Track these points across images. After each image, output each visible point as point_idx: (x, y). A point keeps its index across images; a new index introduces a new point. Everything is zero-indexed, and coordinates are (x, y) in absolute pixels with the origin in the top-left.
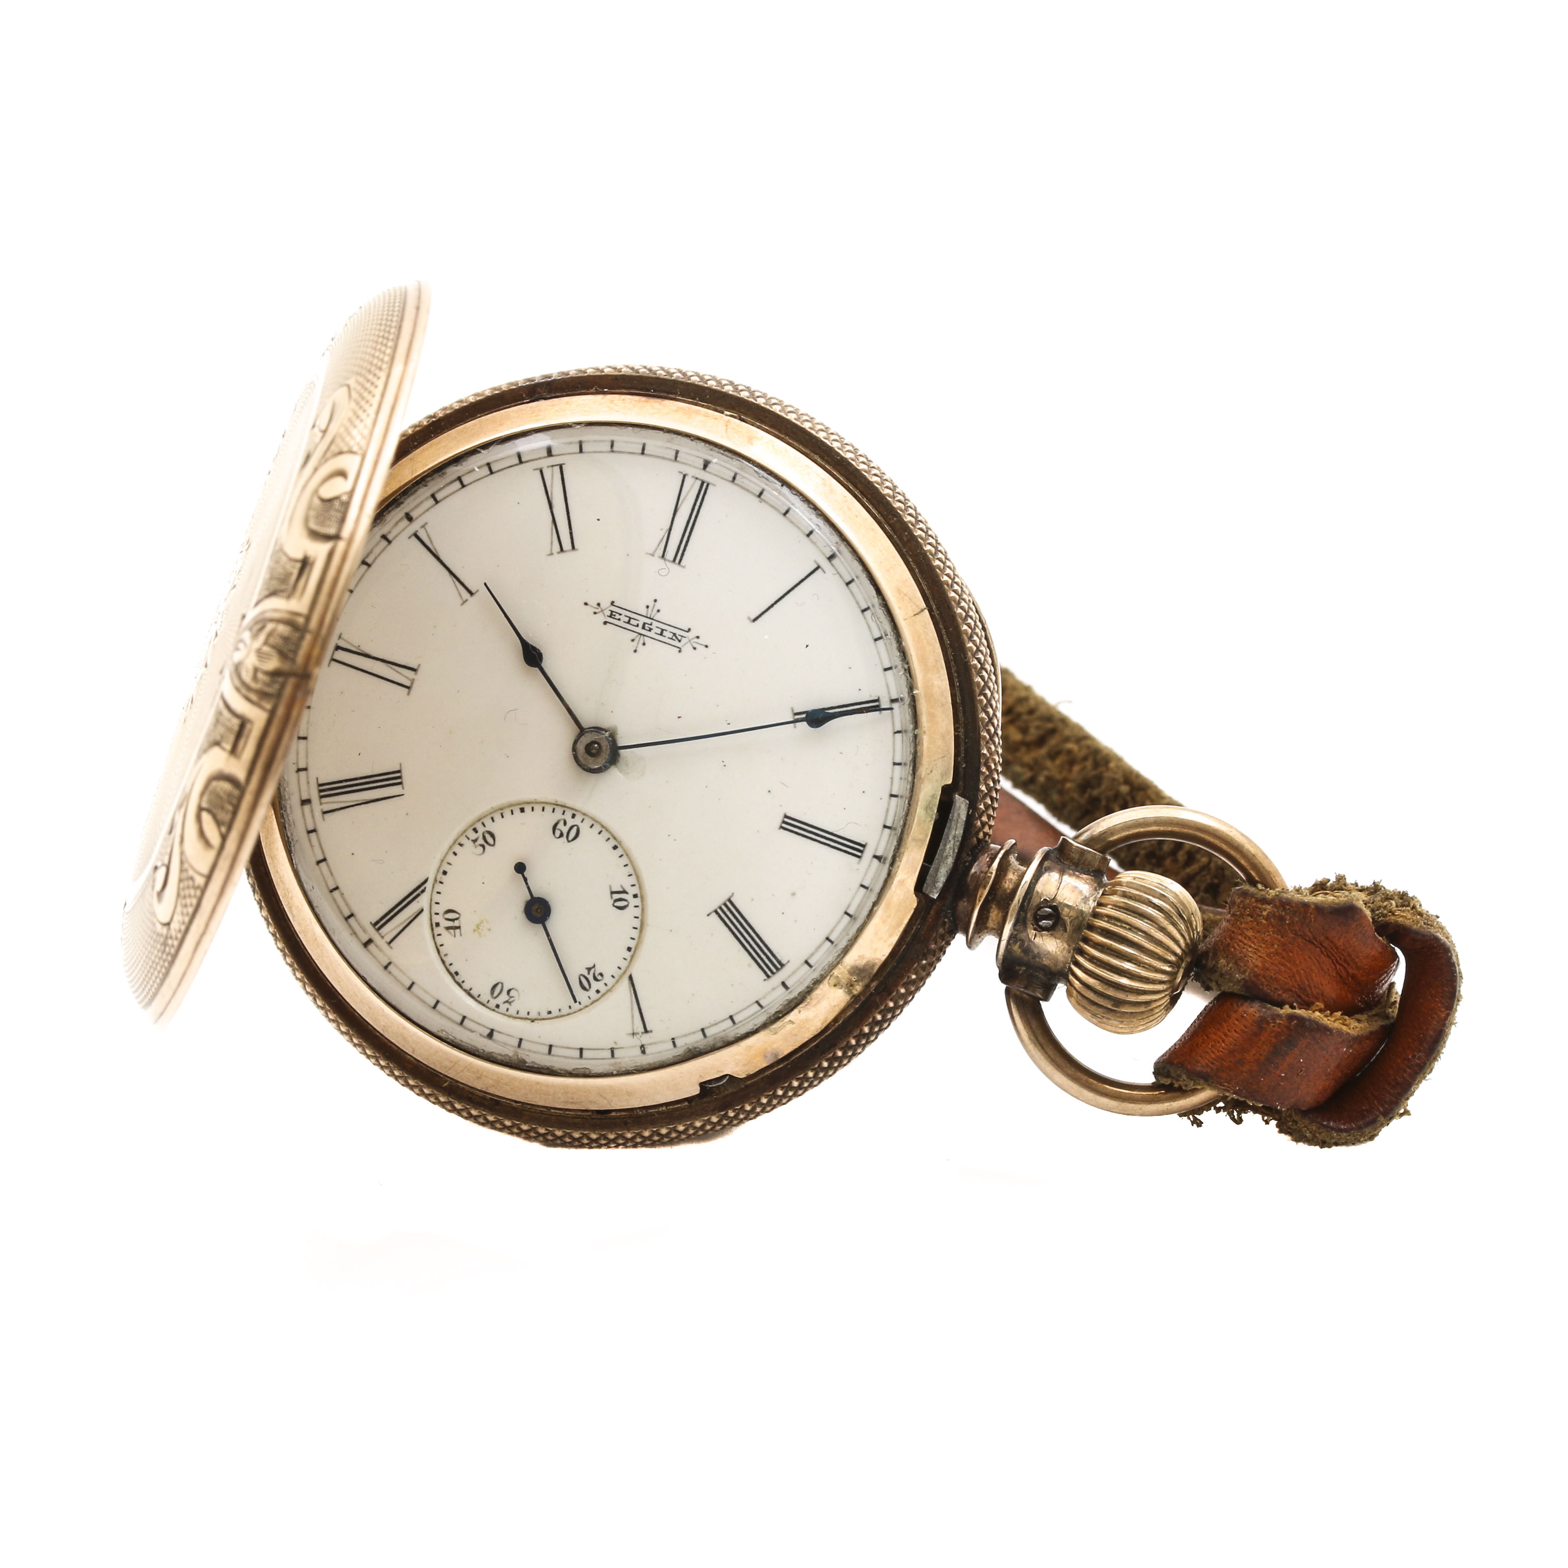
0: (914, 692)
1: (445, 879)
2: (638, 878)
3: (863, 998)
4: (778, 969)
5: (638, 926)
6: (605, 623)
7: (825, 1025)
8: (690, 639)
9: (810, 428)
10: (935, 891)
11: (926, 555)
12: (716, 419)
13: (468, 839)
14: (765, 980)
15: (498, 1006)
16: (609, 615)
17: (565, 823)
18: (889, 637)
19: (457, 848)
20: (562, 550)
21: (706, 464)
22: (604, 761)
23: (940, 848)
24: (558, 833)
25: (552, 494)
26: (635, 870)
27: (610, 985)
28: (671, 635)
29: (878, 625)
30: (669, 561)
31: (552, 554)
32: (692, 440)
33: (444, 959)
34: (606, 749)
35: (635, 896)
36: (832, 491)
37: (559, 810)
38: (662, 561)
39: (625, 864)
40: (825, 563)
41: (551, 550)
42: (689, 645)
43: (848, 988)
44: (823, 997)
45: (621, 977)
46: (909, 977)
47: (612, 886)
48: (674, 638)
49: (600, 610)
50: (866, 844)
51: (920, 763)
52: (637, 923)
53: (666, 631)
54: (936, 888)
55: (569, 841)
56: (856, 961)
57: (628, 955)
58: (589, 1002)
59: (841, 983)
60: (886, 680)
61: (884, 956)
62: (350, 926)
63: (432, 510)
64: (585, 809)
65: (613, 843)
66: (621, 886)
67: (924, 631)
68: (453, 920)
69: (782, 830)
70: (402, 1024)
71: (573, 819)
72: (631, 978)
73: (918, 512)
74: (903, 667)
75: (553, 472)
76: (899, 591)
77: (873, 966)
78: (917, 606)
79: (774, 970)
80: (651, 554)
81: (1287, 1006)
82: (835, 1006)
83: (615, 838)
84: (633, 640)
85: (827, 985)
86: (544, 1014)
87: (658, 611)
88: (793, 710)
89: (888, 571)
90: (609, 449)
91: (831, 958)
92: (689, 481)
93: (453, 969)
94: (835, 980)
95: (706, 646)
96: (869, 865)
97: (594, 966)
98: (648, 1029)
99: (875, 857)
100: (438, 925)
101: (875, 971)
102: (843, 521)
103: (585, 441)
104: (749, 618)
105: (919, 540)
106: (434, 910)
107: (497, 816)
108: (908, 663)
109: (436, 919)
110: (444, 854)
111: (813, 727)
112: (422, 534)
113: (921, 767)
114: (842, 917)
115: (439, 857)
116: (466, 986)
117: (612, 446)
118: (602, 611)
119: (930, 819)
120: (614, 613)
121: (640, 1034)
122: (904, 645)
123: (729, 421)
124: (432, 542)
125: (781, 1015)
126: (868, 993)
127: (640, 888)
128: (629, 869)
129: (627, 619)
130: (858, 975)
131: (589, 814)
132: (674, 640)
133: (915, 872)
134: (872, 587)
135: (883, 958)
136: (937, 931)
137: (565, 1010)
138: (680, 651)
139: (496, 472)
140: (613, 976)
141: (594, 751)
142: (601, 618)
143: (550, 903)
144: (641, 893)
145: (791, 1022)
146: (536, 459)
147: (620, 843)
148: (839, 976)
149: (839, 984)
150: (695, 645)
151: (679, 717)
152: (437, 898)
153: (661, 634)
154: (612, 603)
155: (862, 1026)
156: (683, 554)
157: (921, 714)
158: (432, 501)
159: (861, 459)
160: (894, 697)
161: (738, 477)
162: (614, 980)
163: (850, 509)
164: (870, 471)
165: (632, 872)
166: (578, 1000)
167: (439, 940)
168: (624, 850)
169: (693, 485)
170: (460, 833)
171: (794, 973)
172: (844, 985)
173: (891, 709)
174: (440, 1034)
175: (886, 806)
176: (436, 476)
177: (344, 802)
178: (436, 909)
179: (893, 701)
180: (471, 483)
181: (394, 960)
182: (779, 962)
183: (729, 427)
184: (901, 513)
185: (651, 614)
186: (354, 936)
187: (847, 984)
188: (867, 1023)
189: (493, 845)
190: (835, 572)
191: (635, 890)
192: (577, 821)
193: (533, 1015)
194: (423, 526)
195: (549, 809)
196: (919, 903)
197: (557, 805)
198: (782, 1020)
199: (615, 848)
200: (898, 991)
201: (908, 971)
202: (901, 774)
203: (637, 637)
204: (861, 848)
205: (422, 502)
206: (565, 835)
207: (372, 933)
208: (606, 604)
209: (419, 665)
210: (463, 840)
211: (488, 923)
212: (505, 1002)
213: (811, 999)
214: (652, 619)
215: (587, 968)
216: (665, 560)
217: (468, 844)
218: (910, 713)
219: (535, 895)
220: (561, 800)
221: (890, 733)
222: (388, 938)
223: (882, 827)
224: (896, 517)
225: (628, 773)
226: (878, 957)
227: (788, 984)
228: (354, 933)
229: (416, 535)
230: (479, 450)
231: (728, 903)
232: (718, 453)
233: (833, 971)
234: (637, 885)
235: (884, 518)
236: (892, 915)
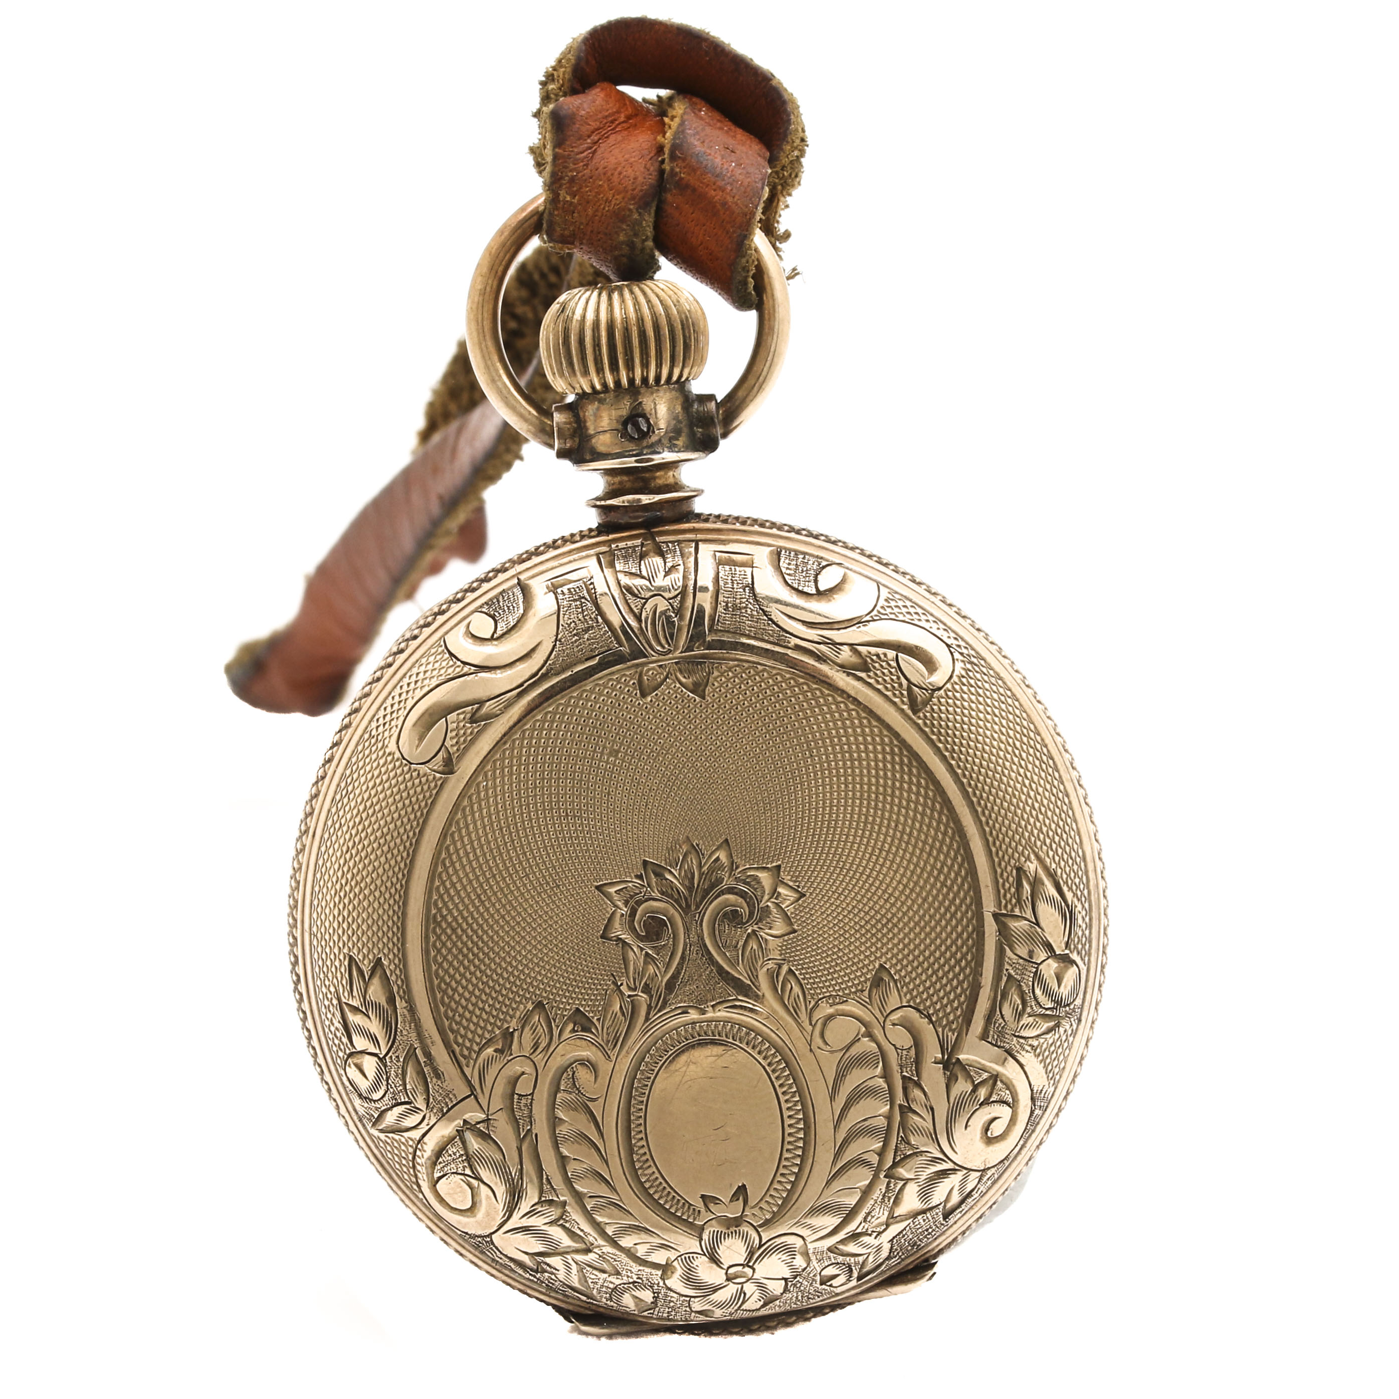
81: (663, 166)
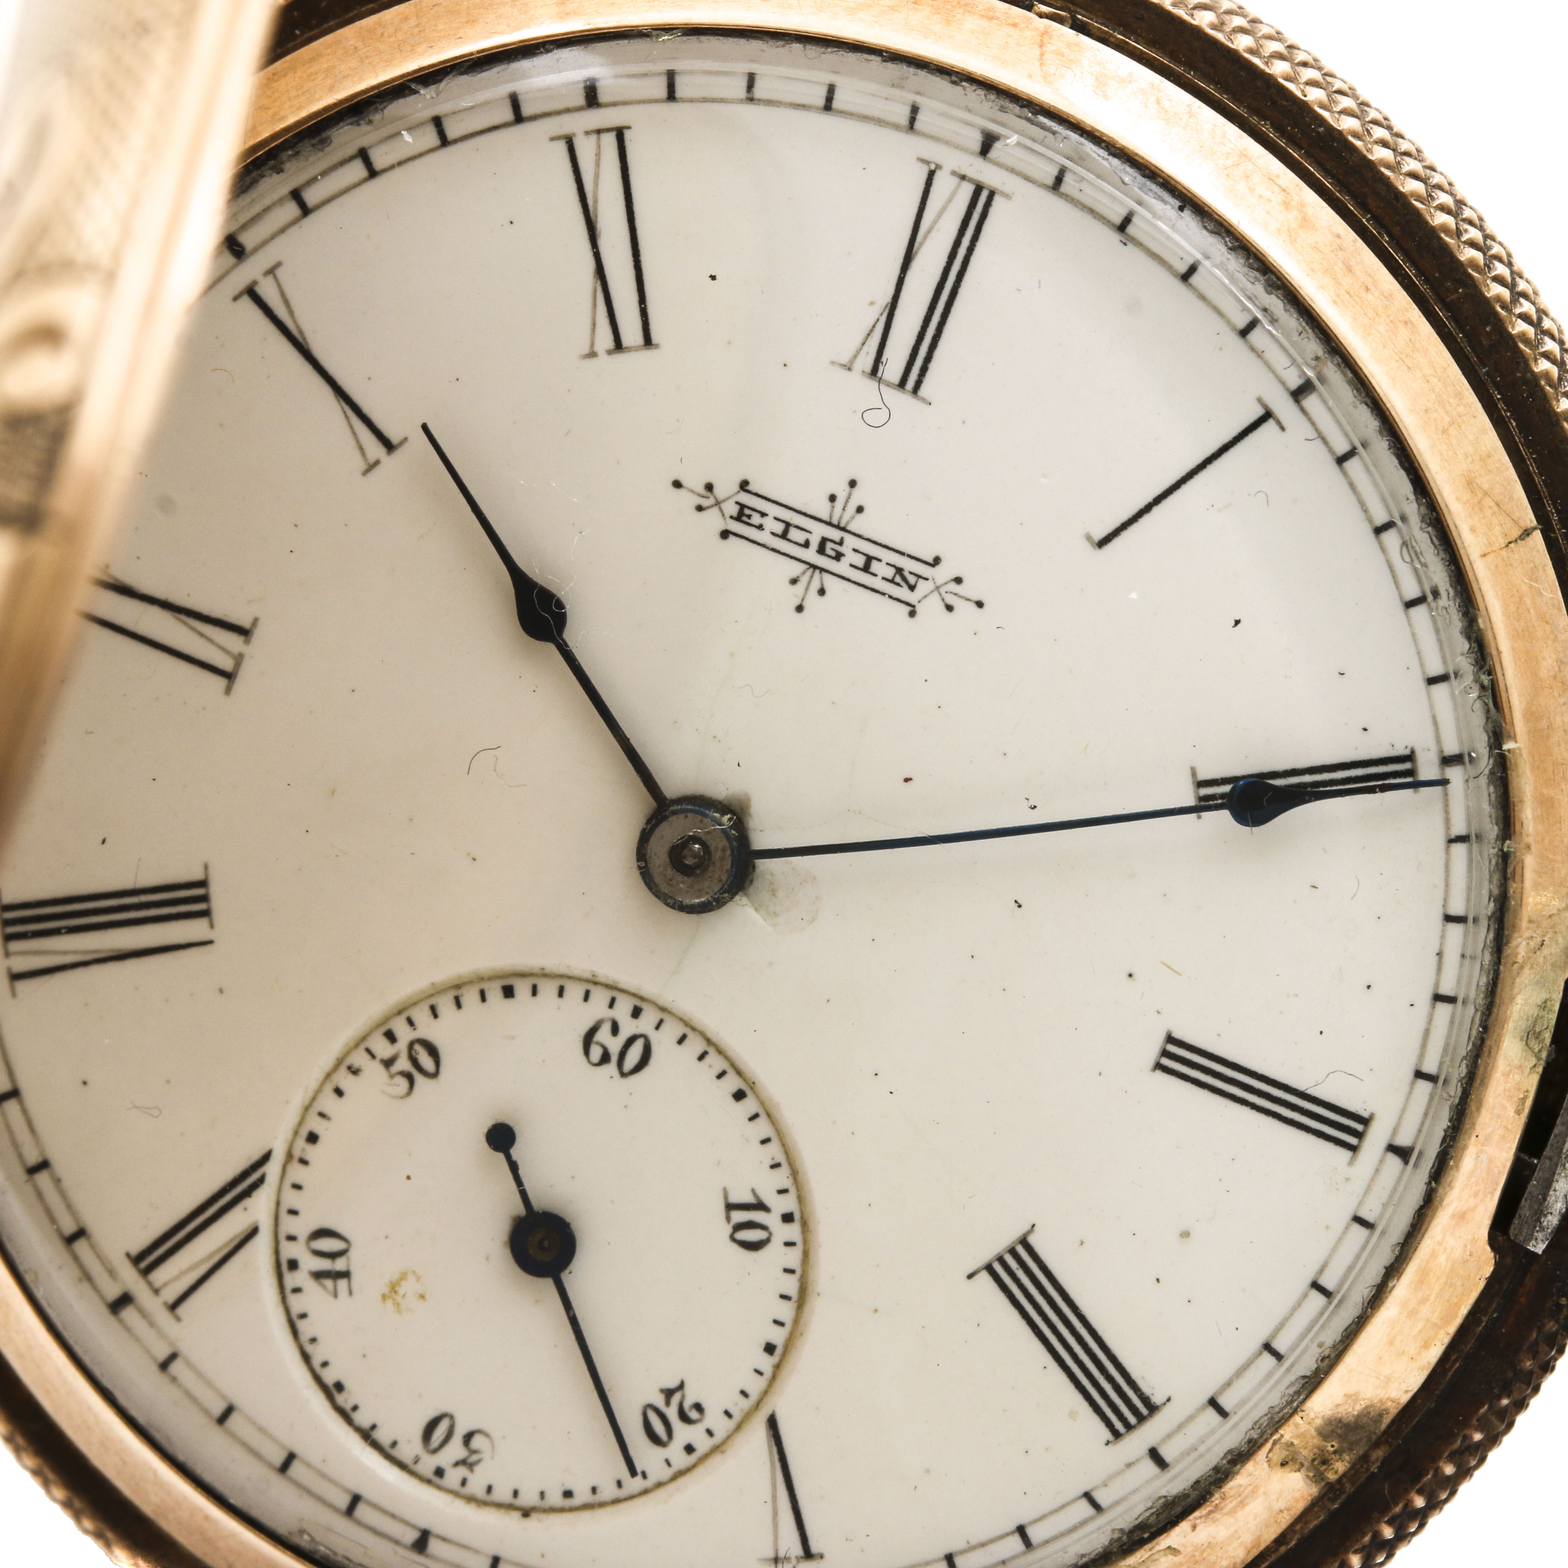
0: (1505, 747)
1: (312, 1152)
2: (795, 1174)
3: (1349, 1488)
4: (1141, 1419)
5: (793, 1292)
6: (725, 534)
7: (1255, 1552)
8: (939, 583)
9: (1251, 51)
10: (1540, 1235)
11: (1537, 385)
12: (1015, 25)
13: (373, 1057)
14: (1108, 1443)
15: (439, 1472)
16: (735, 514)
17: (615, 1029)
18: (1443, 601)
19: (344, 1080)
20: (619, 345)
21: (988, 142)
22: (717, 888)
23: (1556, 1131)
24: (596, 1053)
25: (596, 201)
26: (787, 1153)
27: (719, 1436)
28: (890, 572)
29: (1416, 570)
30: (889, 385)
31: (592, 354)
32: (954, 83)
33: (309, 1348)
34: (722, 859)
35: (788, 1218)
36: (1306, 222)
37: (600, 997)
38: (873, 384)
39: (764, 1137)
40: (1283, 406)
41: (592, 345)
42: (935, 599)
43: (1316, 1469)
44: (1253, 1492)
45: (748, 1416)
46: (1466, 1438)
47: (729, 1190)
48: (898, 579)
49: (711, 501)
50: (1372, 1116)
51: (1514, 926)
52: (790, 1285)
53: (880, 560)
54: (1542, 1229)
55: (623, 1075)
56: (1338, 1406)
57: (766, 1363)
58: (667, 1473)
59: (1300, 1459)
60: (1432, 706)
61: (1406, 1392)
62: (76, 1258)
63: (294, 230)
64: (667, 998)
65: (732, 1083)
66: (753, 1191)
67: (1531, 587)
68: (332, 1256)
69: (1160, 1075)
70: (201, 1510)
71: (635, 1021)
72: (772, 1423)
73: (1515, 268)
74: (1477, 680)
75: (599, 147)
76: (1470, 483)
77: (1381, 1415)
78: (1516, 522)
79: (1132, 1420)
80: (843, 366)
82: (1281, 1511)
83: (739, 1073)
84: (794, 581)
85: (1266, 1465)
86: (555, 1498)
87: (860, 510)
88: (1194, 773)
89: (1444, 431)
90: (742, 93)
91: (1275, 1398)
92: (943, 184)
93: (330, 1376)
94: (1285, 1453)
95: (980, 604)
96: (1377, 1170)
97: (681, 1386)
98: (815, 1548)
99: (1392, 1149)
100: (293, 1265)
101: (1383, 1426)
102: (1335, 302)
103: (684, 73)
104: (1089, 538)
105: (1522, 346)
106: (284, 1230)
107: (445, 1005)
108: (1490, 673)
109: (289, 1251)
110: (310, 1094)
111: (1248, 825)
112: (268, 291)
113: (1516, 935)
114: (1305, 1296)
115: (298, 1100)
116: (363, 1419)
117: (750, 86)
118: (718, 503)
119: (1534, 1061)
120: (747, 512)
121: (794, 1561)
122: (1482, 626)
123: (1045, 32)
124: (291, 312)
125: (1146, 1535)
126: (1364, 1476)
127: (800, 1199)
128: (774, 1151)
129: (779, 528)
130: (1342, 1438)
131: (674, 1011)
132: (898, 584)
133: (1492, 1193)
134: (1403, 473)
135: (1405, 1398)
136: (1540, 1329)
137: (608, 1491)
138: (912, 614)
139: (455, 141)
140: (728, 1414)
141: (689, 861)
142: (714, 521)
143: (573, 1226)
144: (802, 1213)
145: (1172, 1550)
146: (558, 113)
147: (752, 1085)
148: (1296, 1442)
149: (1294, 1460)
150: (951, 600)
151: (907, 780)
152: (291, 1199)
153: (866, 569)
154: (744, 485)
155: (1347, 1552)
156: (924, 370)
157: (1521, 801)
158: (291, 210)
159: (1379, 133)
160: (1452, 748)
161: (1068, 179)
162: (731, 1424)
163: (1349, 269)
164: (1399, 163)
165: (780, 1158)
166: (639, 1469)
167: (297, 1304)
168: (762, 1104)
169: (954, 194)
170: (352, 1044)
171: (1180, 1427)
172: (1306, 1464)
173: (1443, 782)
174: (296, 1540)
175: (1421, 1025)
176: (306, 146)
177: (65, 953)
178: (289, 1225)
179: (1447, 761)
180: (392, 167)
181: (183, 1347)
182: (1146, 1400)
183: (1049, 48)
184: (1476, 275)
185: (841, 518)
186: (86, 1285)
187: (1314, 1460)
188: (1356, 1547)
189: (435, 1075)
190: (1312, 434)
191: (788, 1204)
192: (645, 1024)
193: (528, 1498)
194: (271, 272)
195: (575, 992)
196: (1498, 1265)
197: (596, 983)
198: (1149, 1546)
199: (739, 1096)
200: (1438, 1471)
201: (1466, 1423)
202: (1464, 945)
203: (804, 573)
204: (1359, 1127)
205: (267, 210)
206: (614, 1058)
207: (130, 1278)
208: (726, 487)
209: (256, 621)
210: (359, 1059)
211: (418, 1279)
212: (457, 1464)
213: (1223, 1499)
214: (844, 529)
215: (662, 1391)
216: (880, 380)
217: (373, 1071)
218: (1493, 797)
219: (538, 1204)
220: (607, 972)
221: (1441, 842)
222: (171, 1294)
223: (1410, 1074)
224: (1464, 285)
225: (776, 914)
226: (1393, 1395)
227: (1167, 1453)
228: (87, 1277)
229: (252, 293)
230: (413, 86)
231: (1021, 1250)
232: (1020, 117)
233: (1281, 1432)
234: (793, 1193)
235: (1432, 288)
236: (1432, 1298)
